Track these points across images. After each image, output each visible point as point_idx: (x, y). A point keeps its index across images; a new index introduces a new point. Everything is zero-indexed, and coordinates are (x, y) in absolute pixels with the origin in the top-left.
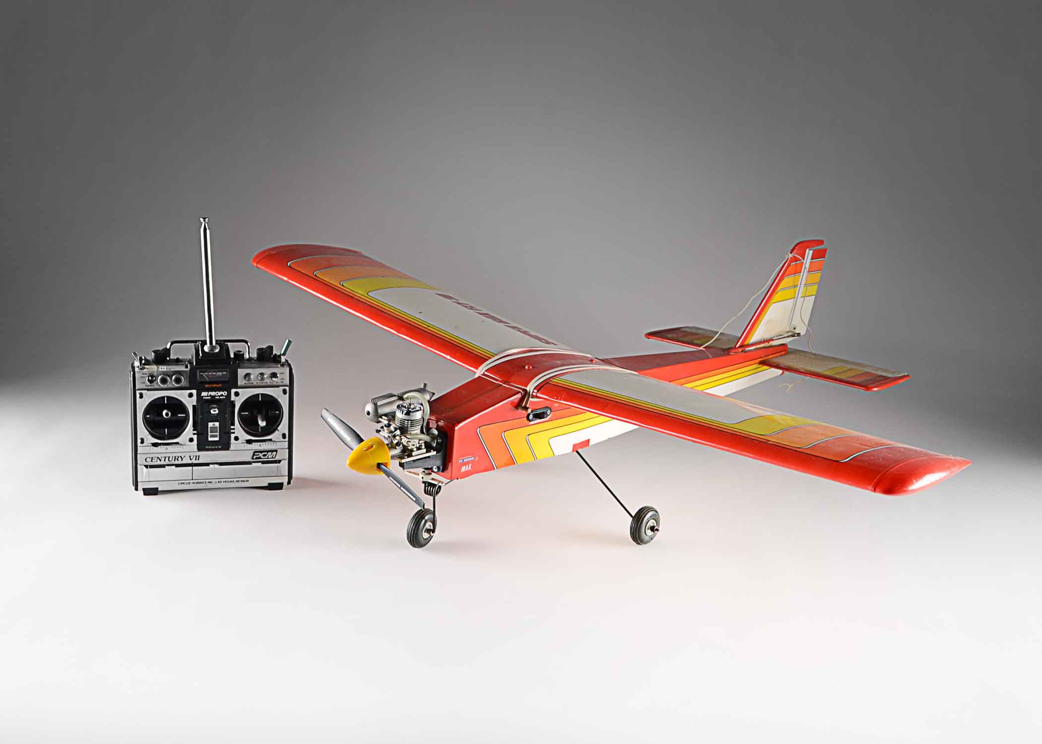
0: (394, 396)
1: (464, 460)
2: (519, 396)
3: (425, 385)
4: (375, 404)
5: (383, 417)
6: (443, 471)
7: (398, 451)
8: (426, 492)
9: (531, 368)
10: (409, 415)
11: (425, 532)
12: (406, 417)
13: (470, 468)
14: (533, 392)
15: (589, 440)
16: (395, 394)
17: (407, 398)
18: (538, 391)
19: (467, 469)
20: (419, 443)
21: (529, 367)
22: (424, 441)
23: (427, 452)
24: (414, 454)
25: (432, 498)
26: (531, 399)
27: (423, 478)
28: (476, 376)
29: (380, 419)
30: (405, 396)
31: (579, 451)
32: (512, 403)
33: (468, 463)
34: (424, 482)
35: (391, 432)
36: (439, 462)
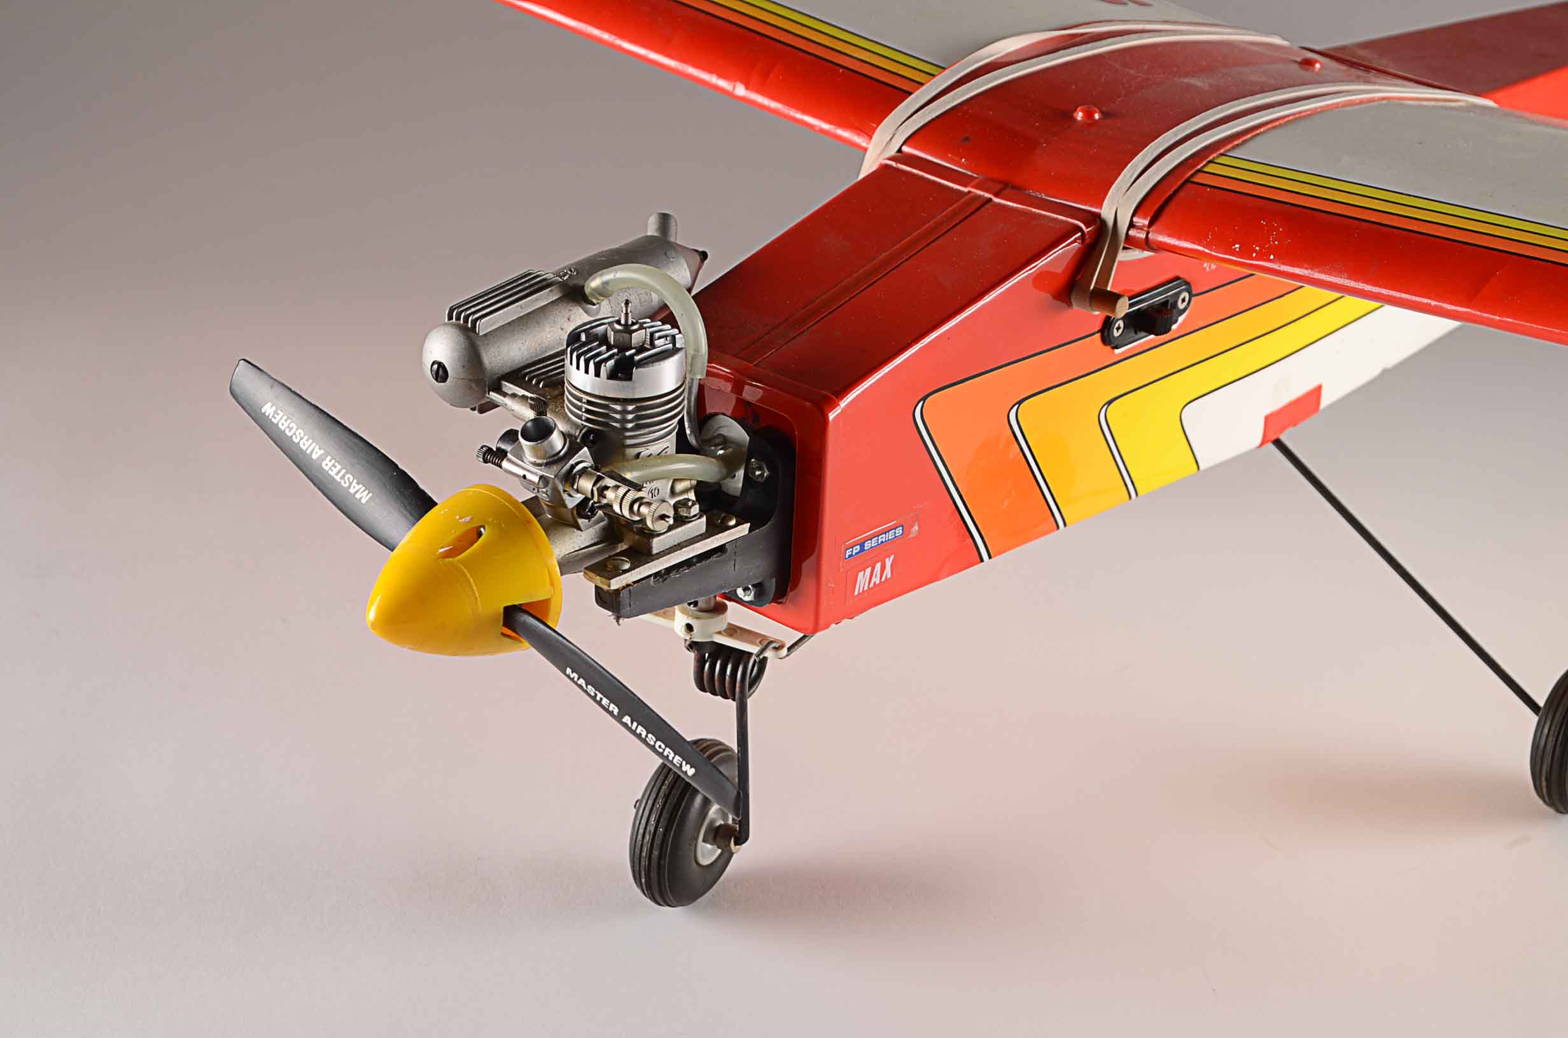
0: (544, 285)
1: (867, 546)
2: (1068, 248)
3: (664, 219)
4: (468, 331)
5: (509, 387)
6: (780, 595)
7: (582, 538)
8: (705, 682)
9: (1097, 116)
10: (629, 378)
11: (704, 841)
12: (614, 389)
13: (888, 572)
14: (1132, 225)
15: (1319, 389)
16: (548, 272)
17: (603, 292)
18: (1151, 224)
19: (876, 580)
20: (673, 493)
21: (1089, 115)
22: (694, 482)
23: (714, 528)
24: (657, 545)
25: (731, 705)
26: (1123, 256)
27: (689, 628)
28: (868, 167)
29: (494, 396)
30: (595, 283)
31: (1284, 438)
32: (1039, 279)
33: (879, 554)
34: (692, 646)
35: (555, 460)
36: (758, 566)
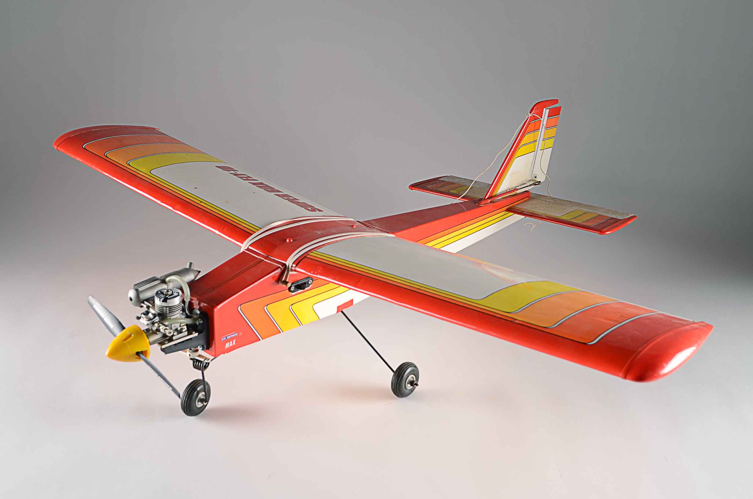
0: (157, 279)
1: (228, 337)
2: (279, 271)
3: (191, 264)
4: (137, 290)
5: (145, 302)
6: (208, 348)
7: (158, 336)
8: (195, 367)
9: (292, 241)
10: (166, 302)
11: (198, 401)
12: (164, 304)
13: (234, 343)
14: (292, 266)
15: (352, 300)
16: (158, 276)
17: (169, 281)
18: (296, 266)
19: (231, 345)
20: (180, 326)
21: (290, 240)
22: (185, 324)
23: (189, 334)
24: (174, 338)
25: (201, 372)
26: (290, 273)
27: (190, 355)
28: (241, 251)
29: (142, 304)
30: (167, 279)
31: (343, 311)
32: (273, 277)
33: (232, 339)
34: (191, 359)
35: (150, 319)
36: (202, 342)
